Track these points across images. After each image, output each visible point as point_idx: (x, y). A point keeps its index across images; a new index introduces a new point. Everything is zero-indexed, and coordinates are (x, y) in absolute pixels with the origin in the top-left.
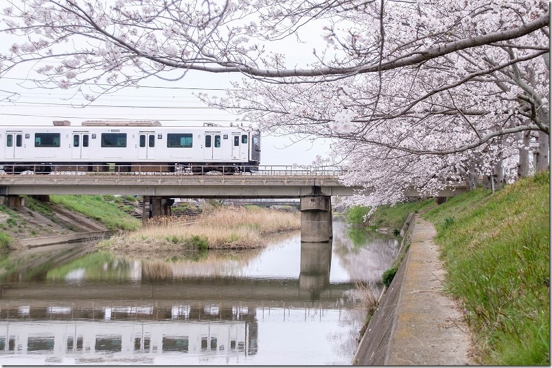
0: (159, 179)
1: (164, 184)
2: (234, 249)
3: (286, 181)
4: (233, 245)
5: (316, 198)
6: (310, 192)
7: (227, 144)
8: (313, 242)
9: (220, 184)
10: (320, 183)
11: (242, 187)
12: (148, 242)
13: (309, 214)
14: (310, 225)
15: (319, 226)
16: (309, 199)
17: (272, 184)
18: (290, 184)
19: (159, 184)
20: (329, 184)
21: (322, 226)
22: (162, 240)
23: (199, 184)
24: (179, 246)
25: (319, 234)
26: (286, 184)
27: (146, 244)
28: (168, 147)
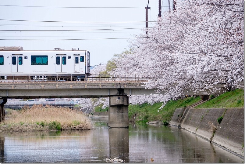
1: (16, 88)
2: (78, 130)
3: (100, 85)
4: (77, 127)
5: (121, 97)
6: (116, 92)
7: (71, 62)
8: (119, 128)
9: (55, 88)
10: (124, 86)
11: (69, 90)
12: (26, 126)
13: (116, 108)
14: (116, 116)
15: (123, 117)
16: (117, 97)
17: (91, 87)
18: (103, 87)
19: (13, 88)
20: (130, 87)
21: (124, 116)
22: (34, 125)
23: (40, 88)
24: (46, 128)
25: (123, 122)
26: (101, 87)
27: (25, 127)
28: (31, 64)
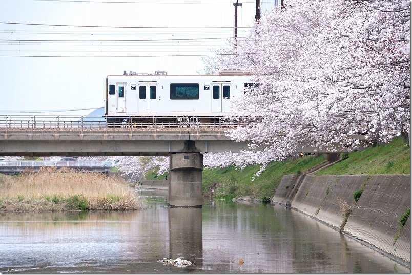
0: (4, 132)
1: (11, 138)
2: (116, 210)
3: (155, 135)
4: (114, 205)
5: (189, 155)
6: (181, 147)
8: (186, 207)
9: (78, 138)
10: (195, 137)
11: (102, 142)
12: (28, 202)
13: (181, 174)
14: (182, 186)
15: (192, 188)
16: (183, 156)
17: (139, 138)
18: (160, 138)
19: (6, 138)
20: (206, 138)
21: (195, 188)
22: (42, 201)
23: (53, 138)
24: (61, 207)
25: (193, 197)
26: (156, 139)
27: (26, 205)
